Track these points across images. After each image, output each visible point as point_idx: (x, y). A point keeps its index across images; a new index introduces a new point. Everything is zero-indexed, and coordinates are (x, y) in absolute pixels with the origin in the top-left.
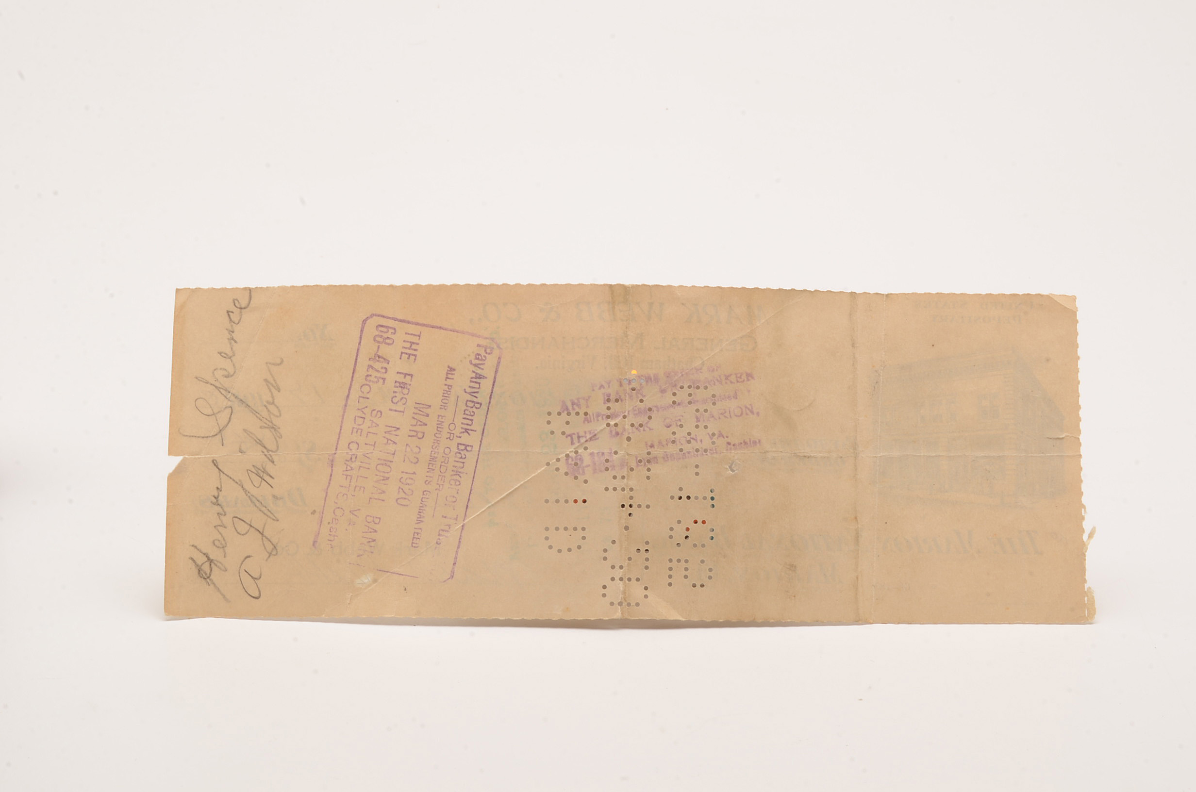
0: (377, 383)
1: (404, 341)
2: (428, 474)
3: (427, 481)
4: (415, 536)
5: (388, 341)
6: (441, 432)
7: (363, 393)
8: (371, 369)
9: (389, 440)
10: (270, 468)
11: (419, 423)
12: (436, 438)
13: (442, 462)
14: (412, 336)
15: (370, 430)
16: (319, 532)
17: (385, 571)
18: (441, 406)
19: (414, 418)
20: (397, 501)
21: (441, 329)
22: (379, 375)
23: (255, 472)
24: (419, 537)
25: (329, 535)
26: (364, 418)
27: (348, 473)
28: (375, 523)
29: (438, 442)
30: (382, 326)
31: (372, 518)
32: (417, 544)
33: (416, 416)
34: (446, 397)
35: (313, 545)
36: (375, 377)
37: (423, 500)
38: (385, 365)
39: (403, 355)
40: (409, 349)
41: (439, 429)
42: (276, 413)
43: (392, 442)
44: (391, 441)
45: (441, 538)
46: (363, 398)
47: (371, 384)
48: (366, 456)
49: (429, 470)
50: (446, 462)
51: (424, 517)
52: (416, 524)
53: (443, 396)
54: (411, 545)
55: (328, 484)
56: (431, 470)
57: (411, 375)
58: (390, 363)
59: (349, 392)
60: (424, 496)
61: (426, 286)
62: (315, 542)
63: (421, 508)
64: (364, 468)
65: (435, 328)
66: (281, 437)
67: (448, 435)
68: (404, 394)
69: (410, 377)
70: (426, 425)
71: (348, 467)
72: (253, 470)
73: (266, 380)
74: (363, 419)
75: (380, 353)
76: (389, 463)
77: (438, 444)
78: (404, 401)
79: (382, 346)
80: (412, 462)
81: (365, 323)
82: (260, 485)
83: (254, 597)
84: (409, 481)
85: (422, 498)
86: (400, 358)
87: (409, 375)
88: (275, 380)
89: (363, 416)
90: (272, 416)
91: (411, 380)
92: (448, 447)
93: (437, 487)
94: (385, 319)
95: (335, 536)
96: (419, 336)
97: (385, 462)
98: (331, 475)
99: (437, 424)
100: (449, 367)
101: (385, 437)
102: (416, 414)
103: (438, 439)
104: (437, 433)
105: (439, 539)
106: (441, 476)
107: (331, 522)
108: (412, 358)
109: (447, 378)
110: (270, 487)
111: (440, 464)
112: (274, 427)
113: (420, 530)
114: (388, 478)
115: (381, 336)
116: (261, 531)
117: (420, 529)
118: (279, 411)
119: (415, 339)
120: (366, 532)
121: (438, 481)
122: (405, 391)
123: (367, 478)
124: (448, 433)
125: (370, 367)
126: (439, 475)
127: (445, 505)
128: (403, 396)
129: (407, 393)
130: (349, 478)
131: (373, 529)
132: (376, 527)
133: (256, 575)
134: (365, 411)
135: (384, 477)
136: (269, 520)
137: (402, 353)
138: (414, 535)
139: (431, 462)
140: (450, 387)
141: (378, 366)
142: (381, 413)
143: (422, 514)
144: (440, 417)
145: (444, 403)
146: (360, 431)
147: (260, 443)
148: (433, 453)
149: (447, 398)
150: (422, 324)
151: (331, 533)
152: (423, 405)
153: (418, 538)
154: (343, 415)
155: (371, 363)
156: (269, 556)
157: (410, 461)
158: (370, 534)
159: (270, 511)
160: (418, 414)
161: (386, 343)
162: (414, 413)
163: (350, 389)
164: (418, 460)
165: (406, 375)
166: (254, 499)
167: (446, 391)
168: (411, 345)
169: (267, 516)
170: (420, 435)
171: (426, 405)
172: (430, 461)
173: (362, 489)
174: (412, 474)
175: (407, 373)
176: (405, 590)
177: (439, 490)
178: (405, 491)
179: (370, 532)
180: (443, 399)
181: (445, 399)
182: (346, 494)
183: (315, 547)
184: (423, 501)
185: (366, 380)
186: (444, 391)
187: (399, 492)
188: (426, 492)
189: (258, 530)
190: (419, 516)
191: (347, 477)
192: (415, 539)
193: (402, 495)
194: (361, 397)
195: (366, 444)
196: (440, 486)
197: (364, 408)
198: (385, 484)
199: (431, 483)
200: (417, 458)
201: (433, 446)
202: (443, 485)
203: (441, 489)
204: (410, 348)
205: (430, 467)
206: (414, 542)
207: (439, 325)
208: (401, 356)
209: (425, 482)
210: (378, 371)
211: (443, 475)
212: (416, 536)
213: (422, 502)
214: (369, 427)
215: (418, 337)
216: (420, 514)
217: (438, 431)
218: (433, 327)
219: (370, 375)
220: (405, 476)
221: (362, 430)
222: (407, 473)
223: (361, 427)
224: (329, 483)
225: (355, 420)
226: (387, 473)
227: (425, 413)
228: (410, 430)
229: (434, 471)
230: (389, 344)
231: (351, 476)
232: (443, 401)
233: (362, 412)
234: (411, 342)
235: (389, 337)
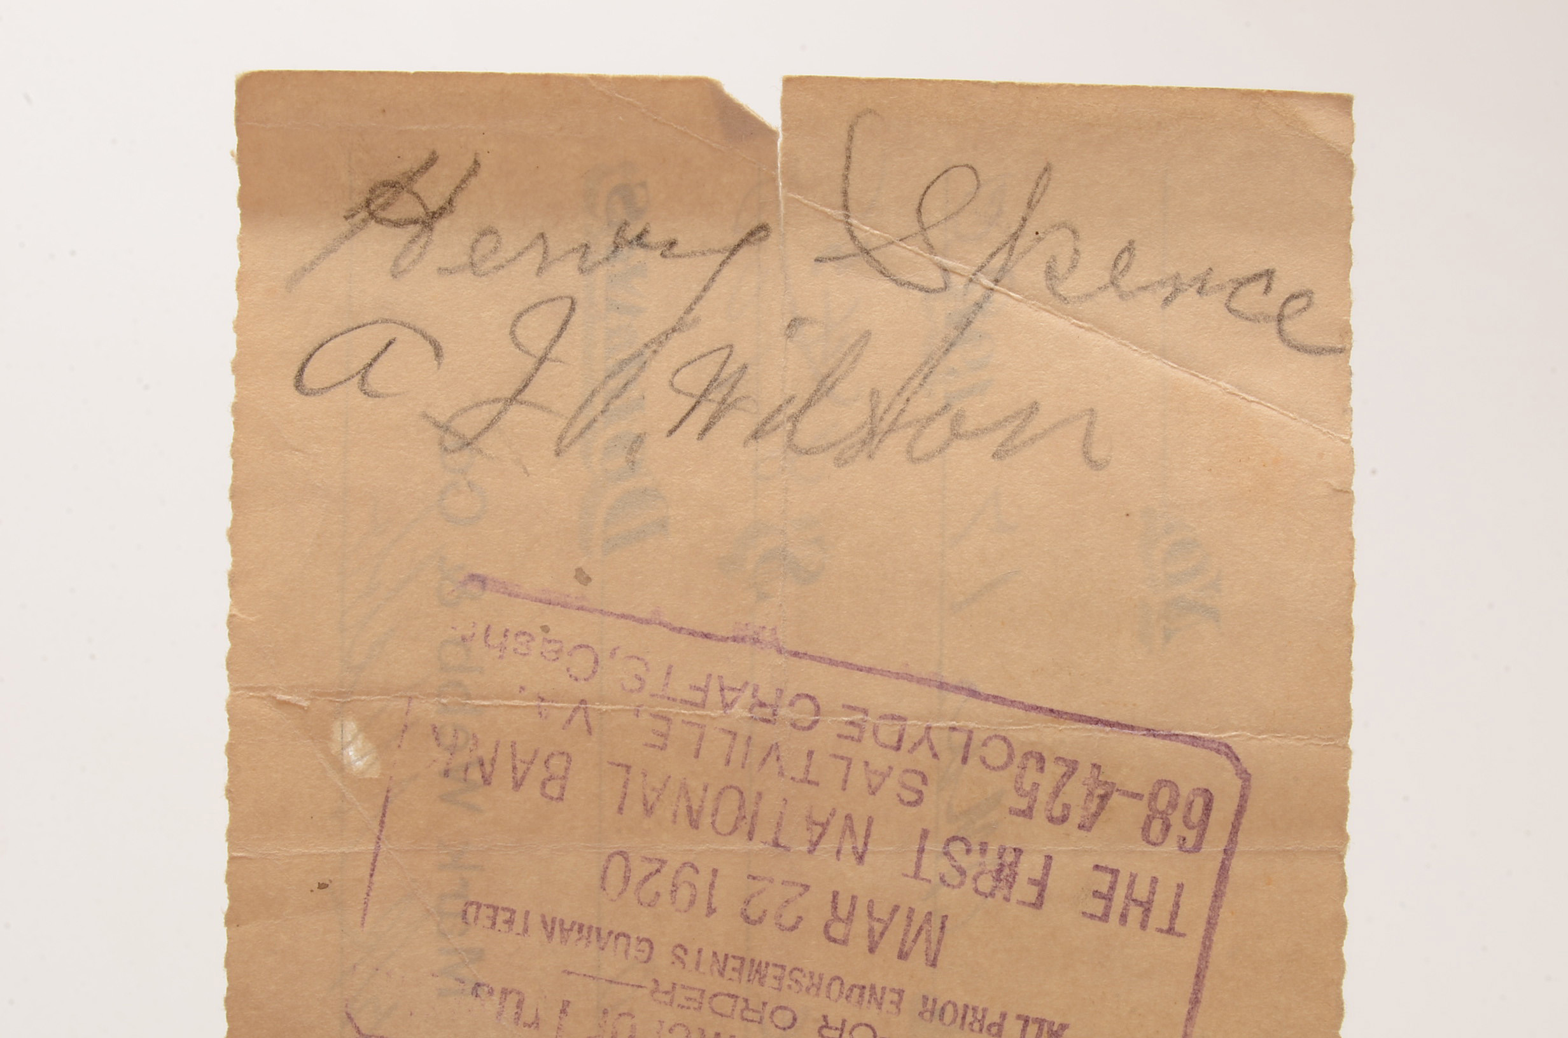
0: (1017, 790)
1: (1154, 880)
2: (707, 954)
3: (686, 951)
4: (500, 912)
5: (1157, 825)
6: (847, 997)
7: (984, 744)
8: (1065, 769)
9: (825, 829)
10: (739, 423)
11: (878, 927)
12: (826, 982)
13: (746, 1000)
14: (1169, 906)
15: (858, 770)
16: (517, 596)
17: (384, 815)
18: (935, 1001)
19: (896, 909)
20: (621, 853)
21: (1190, 1002)
22: (1043, 796)
23: (723, 375)
24: (498, 926)
25: (507, 630)
26: (898, 748)
27: (714, 696)
28: (544, 785)
29: (813, 990)
30: (1208, 808)
31: (562, 773)
32: (476, 918)
33: (900, 918)
34: (964, 1018)
35: (473, 577)
36: (1036, 785)
37: (622, 940)
38: (1076, 817)
39: (1108, 877)
40: (1126, 897)
41: (857, 991)
42: (922, 447)
43: (815, 839)
44: (821, 836)
45: (496, 998)
46: (967, 745)
47: (1014, 769)
48: (769, 754)
49: (721, 958)
50: (749, 1015)
51: (564, 941)
52: (543, 916)
53: (966, 1006)
54: (472, 898)
55: (678, 624)
56: (722, 963)
57: (1038, 903)
58: (1083, 833)
59: (987, 698)
60: (633, 941)
61: (1341, 955)
62: (482, 581)
63: (594, 935)
64: (731, 747)
65: (1196, 984)
66: (841, 461)
67: (836, 1022)
68: (975, 879)
69: (1032, 898)
70: (872, 950)
71: (734, 695)
72: (732, 367)
73: (1034, 408)
74: (895, 745)
75: (1116, 798)
76: (745, 827)
77: (808, 989)
78: (953, 877)
79: (1140, 809)
80: (747, 902)
81: (1218, 751)
82: (679, 392)
83: (302, 370)
84: (684, 893)
85: (627, 937)
86: (1097, 867)
87: (1041, 895)
88: (1033, 440)
89: (906, 745)
90: (911, 431)
91: (1024, 903)
92: (795, 1019)
93: (666, 986)
94: (1232, 818)
95: (502, 648)
96: (1170, 930)
97: (749, 817)
98: (706, 636)
99: (873, 987)
100: (1064, 1027)
101: (833, 814)
102: (909, 918)
103: (823, 988)
104: (842, 984)
105: (491, 992)
106: (702, 996)
107: (549, 636)
108: (1098, 907)
109: (1026, 1021)
110: (671, 427)
111: (742, 992)
112: (876, 440)
113: (520, 931)
114: (694, 824)
115: (1173, 805)
116: (526, 396)
117: (526, 930)
118: (929, 456)
119: (1159, 916)
120: (514, 755)
121: (683, 987)
122: (986, 884)
123: (697, 756)
124: (844, 1021)
125: (1072, 767)
126: (704, 991)
127: (605, 1012)
128: (971, 873)
129: (981, 889)
130: (698, 697)
131: (523, 778)
132: (531, 788)
133: (375, 378)
134: (924, 750)
135: (699, 812)
136: (562, 423)
137: (1115, 872)
138: (504, 909)
139: (747, 964)
140: (994, 1030)
141: (1075, 792)
142: (916, 803)
143: (574, 935)
144: (896, 997)
145: (943, 1009)
146: (855, 732)
147: (824, 387)
148: (779, 972)
149: (959, 1020)
150: (1211, 940)
151: (511, 636)
152: (939, 942)
153: (494, 924)
154: (910, 678)
155: (1084, 771)
156: (437, 425)
157: (752, 896)
158: (510, 767)
159: (588, 427)
160: (909, 925)
161: (1149, 820)
162: (912, 910)
163: (996, 699)
164: (754, 923)
165: (1041, 885)
166: (631, 369)
167: (984, 1017)
168: (1141, 904)
169: (574, 417)
170: (838, 930)
171: (938, 950)
172: (753, 961)
173: (659, 742)
174: (710, 904)
175: (1047, 891)
176: (322, 886)
177: (653, 992)
178: (652, 880)
179: (514, 768)
180: (955, 1005)
181: (956, 1011)
182: (640, 689)
183: (464, 583)
184: (616, 938)
185: (1027, 755)
186: (985, 1010)
187: (650, 860)
188: (647, 950)
189: (525, 386)
190: (567, 926)
191: (699, 689)
192: (490, 912)
193: (640, 870)
194: (970, 739)
195: (810, 754)
196: (666, 993)
197: (932, 748)
198: (675, 815)
199: (679, 965)
200: (760, 920)
201: (801, 970)
202: (671, 1003)
203: (658, 995)
204: (1130, 898)
205: (732, 963)
206: (483, 909)
207: (1205, 995)
208: (1105, 869)
209: (680, 946)
210: (1056, 794)
211: (706, 1006)
212: (503, 916)
213: (613, 936)
214: (867, 763)
215: (1165, 927)
216: (576, 927)
217: (851, 990)
218: (1197, 976)
219: (1042, 769)
220: (705, 877)
221: (859, 740)
222: (712, 885)
223: (868, 734)
224: (680, 630)
225: (893, 717)
226: (713, 823)
227: (911, 948)
228: (854, 897)
229: (716, 974)
230: (1146, 829)
231: (703, 706)
232: (950, 1009)
233: (920, 743)
234: (1150, 902)
235: (1172, 829)
